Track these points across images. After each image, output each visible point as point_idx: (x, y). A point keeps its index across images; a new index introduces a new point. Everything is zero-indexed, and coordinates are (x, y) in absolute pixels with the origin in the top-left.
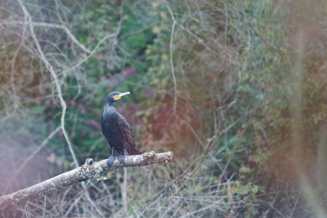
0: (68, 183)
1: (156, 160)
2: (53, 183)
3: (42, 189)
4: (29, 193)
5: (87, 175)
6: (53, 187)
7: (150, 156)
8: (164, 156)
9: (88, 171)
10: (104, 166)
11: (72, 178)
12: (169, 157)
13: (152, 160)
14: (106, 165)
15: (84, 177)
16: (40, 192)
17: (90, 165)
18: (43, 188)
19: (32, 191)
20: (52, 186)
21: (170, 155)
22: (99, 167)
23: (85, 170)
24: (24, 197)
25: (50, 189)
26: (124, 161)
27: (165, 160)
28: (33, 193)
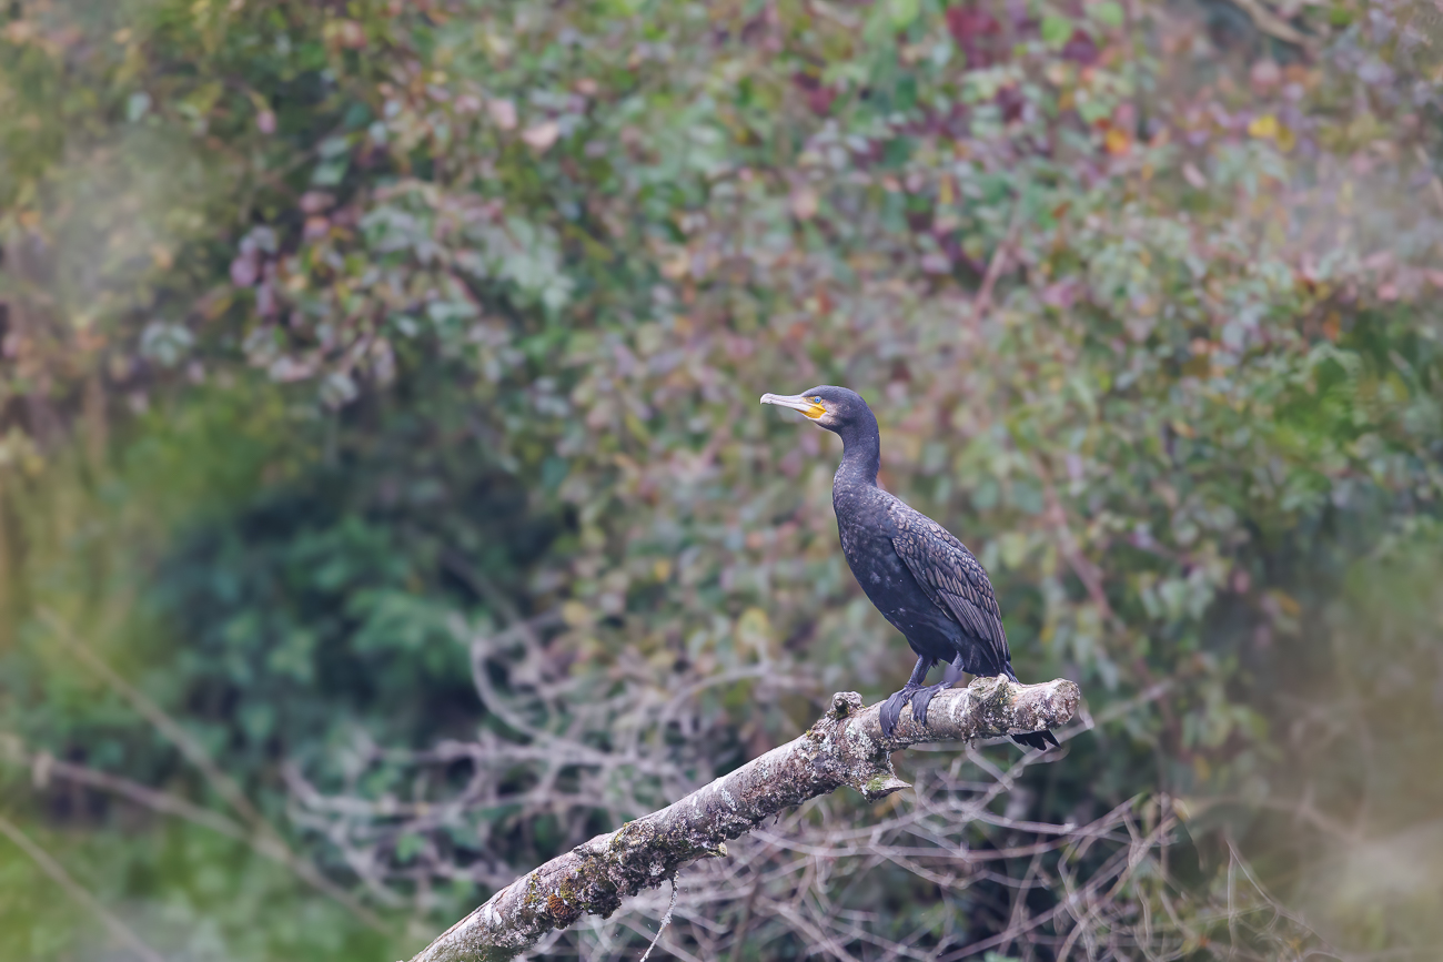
0: (775, 796)
1: (1009, 713)
2: (727, 793)
3: (696, 817)
4: (652, 834)
5: (828, 764)
6: (731, 812)
7: (985, 698)
8: (1033, 697)
9: (829, 748)
10: (873, 730)
11: (784, 774)
12: (1047, 704)
13: (995, 715)
14: (877, 727)
15: (814, 774)
16: (689, 829)
17: (839, 720)
18: (697, 815)
19: (666, 823)
20: (726, 809)
21: (1052, 698)
22: (861, 734)
23: (819, 742)
24: (633, 847)
25: (720, 819)
26: (927, 710)
27: (1035, 717)
28: (669, 833)
